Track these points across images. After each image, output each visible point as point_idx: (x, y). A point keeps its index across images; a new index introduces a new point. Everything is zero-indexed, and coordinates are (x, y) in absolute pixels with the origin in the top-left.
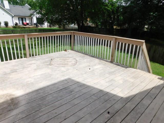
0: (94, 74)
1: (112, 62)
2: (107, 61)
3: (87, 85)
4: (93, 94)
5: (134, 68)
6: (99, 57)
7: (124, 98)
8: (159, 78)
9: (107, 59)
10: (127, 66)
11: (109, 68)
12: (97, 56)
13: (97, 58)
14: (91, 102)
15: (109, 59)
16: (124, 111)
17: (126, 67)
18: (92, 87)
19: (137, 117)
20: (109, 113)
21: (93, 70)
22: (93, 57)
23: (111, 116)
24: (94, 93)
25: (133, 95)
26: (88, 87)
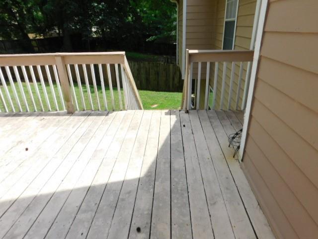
0: (47, 157)
1: (70, 112)
2: (58, 115)
3: (47, 195)
4: (77, 209)
5: (121, 110)
6: (35, 111)
7: (143, 178)
8: (166, 114)
9: (57, 110)
10: (106, 110)
11: (73, 127)
12: (27, 111)
13: (30, 115)
14: (85, 234)
15: (61, 109)
16: (161, 205)
17: (106, 112)
18: (63, 192)
19: (186, 200)
20: (139, 230)
21: (39, 149)
22: (18, 115)
23: (149, 234)
24: (78, 204)
25: (153, 163)
26: (51, 198)
